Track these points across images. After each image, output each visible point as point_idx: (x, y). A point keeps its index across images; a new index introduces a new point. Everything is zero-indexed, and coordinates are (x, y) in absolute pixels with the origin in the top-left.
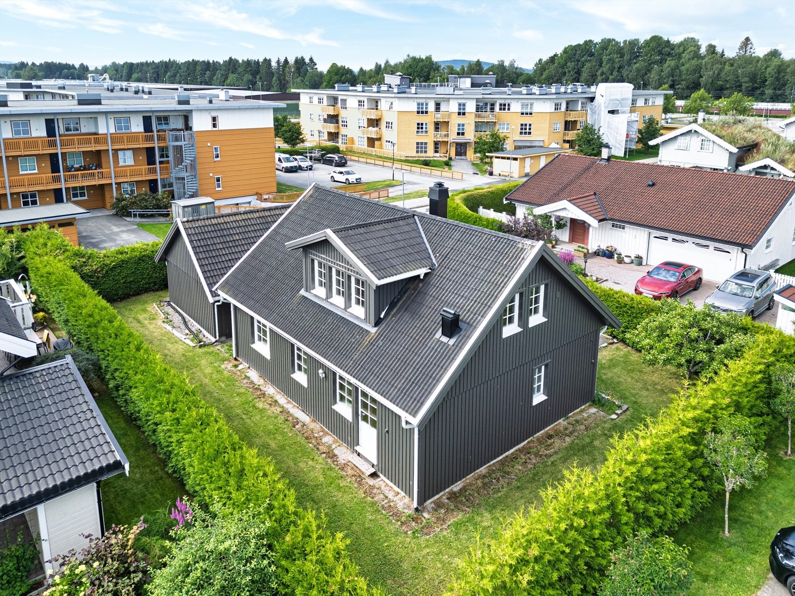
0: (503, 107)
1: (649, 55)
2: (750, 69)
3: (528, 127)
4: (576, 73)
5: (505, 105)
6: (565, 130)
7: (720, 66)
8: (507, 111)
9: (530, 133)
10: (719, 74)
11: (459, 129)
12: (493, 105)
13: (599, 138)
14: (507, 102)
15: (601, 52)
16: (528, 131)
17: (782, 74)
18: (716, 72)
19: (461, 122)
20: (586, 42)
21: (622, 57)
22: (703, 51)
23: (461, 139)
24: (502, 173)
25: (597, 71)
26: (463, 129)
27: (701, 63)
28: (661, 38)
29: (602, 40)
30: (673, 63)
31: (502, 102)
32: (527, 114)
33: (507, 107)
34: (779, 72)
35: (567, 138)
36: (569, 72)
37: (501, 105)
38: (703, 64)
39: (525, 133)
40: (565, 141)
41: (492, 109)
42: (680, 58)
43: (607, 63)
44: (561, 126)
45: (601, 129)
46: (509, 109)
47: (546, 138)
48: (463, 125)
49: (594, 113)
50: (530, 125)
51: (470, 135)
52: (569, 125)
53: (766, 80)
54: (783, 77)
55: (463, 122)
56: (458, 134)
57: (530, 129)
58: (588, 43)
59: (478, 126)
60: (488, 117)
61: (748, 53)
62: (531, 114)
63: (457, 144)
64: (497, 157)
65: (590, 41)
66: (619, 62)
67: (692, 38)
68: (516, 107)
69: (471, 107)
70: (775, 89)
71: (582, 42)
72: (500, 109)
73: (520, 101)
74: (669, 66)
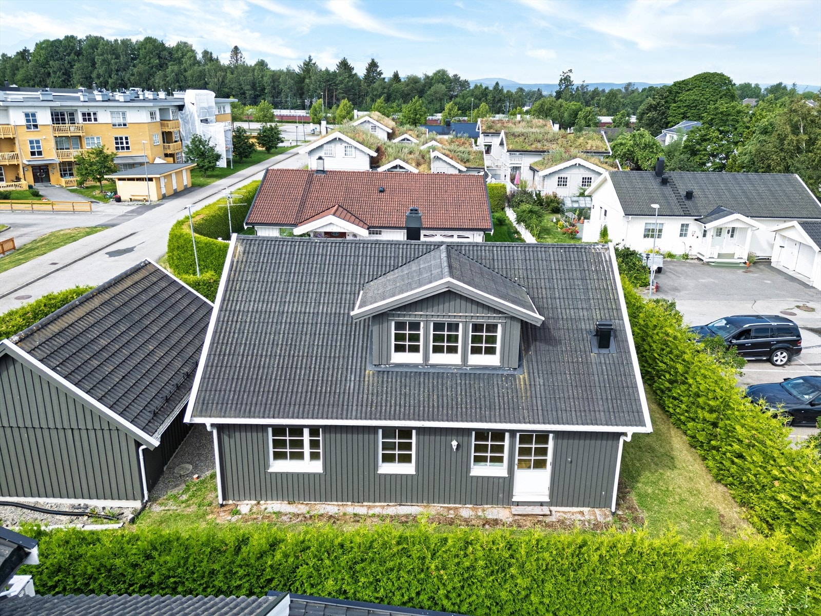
0: (87, 117)
1: (148, 58)
2: (250, 77)
3: (124, 141)
4: (64, 74)
5: (89, 114)
6: (164, 142)
7: (223, 74)
8: (93, 121)
9: (128, 148)
10: (223, 82)
11: (32, 147)
12: (72, 114)
13: (212, 149)
14: (92, 111)
15: (91, 51)
16: (125, 145)
17: (277, 83)
18: (220, 79)
19: (34, 138)
20: (67, 37)
21: (118, 57)
22: (199, 56)
23: (38, 161)
24: (133, 198)
25: (91, 73)
26: (39, 147)
27: (204, 70)
28: (155, 40)
29: (87, 37)
30: (176, 68)
31: (86, 111)
32: (120, 125)
33: (92, 117)
34: (274, 81)
35: (169, 152)
36: (55, 72)
37: (84, 114)
38: (207, 70)
39: (123, 148)
40: (166, 155)
41: (72, 121)
42: (180, 63)
43: (102, 65)
44: (159, 139)
45: (211, 139)
46: (96, 120)
47: (148, 153)
48: (38, 142)
49: (186, 122)
50: (126, 138)
51: (51, 155)
52: (167, 137)
53: (265, 89)
54: (278, 86)
55: (37, 138)
56: (33, 154)
57: (127, 143)
58: (70, 39)
59: (60, 143)
60: (70, 130)
61: (239, 62)
62: (125, 125)
63: (34, 168)
64: (120, 179)
65: (72, 37)
66: (116, 63)
67: (185, 43)
68: (104, 117)
69: (44, 118)
70: (273, 96)
71: (62, 38)
72: (85, 120)
73: (109, 110)
74: (173, 71)
